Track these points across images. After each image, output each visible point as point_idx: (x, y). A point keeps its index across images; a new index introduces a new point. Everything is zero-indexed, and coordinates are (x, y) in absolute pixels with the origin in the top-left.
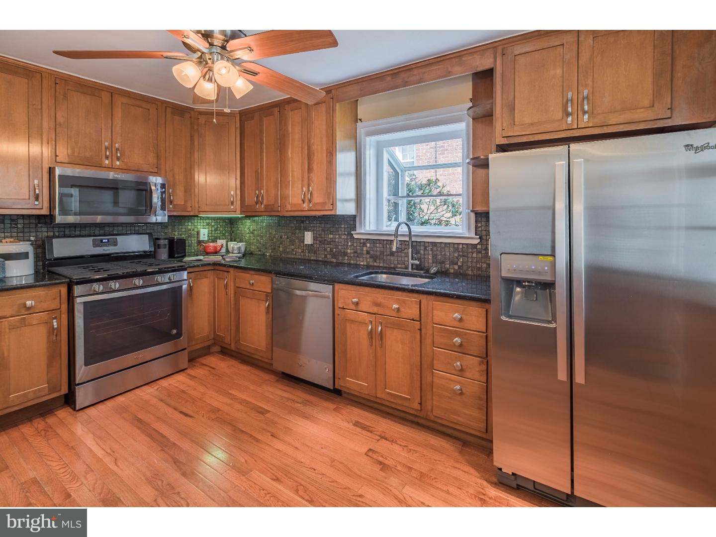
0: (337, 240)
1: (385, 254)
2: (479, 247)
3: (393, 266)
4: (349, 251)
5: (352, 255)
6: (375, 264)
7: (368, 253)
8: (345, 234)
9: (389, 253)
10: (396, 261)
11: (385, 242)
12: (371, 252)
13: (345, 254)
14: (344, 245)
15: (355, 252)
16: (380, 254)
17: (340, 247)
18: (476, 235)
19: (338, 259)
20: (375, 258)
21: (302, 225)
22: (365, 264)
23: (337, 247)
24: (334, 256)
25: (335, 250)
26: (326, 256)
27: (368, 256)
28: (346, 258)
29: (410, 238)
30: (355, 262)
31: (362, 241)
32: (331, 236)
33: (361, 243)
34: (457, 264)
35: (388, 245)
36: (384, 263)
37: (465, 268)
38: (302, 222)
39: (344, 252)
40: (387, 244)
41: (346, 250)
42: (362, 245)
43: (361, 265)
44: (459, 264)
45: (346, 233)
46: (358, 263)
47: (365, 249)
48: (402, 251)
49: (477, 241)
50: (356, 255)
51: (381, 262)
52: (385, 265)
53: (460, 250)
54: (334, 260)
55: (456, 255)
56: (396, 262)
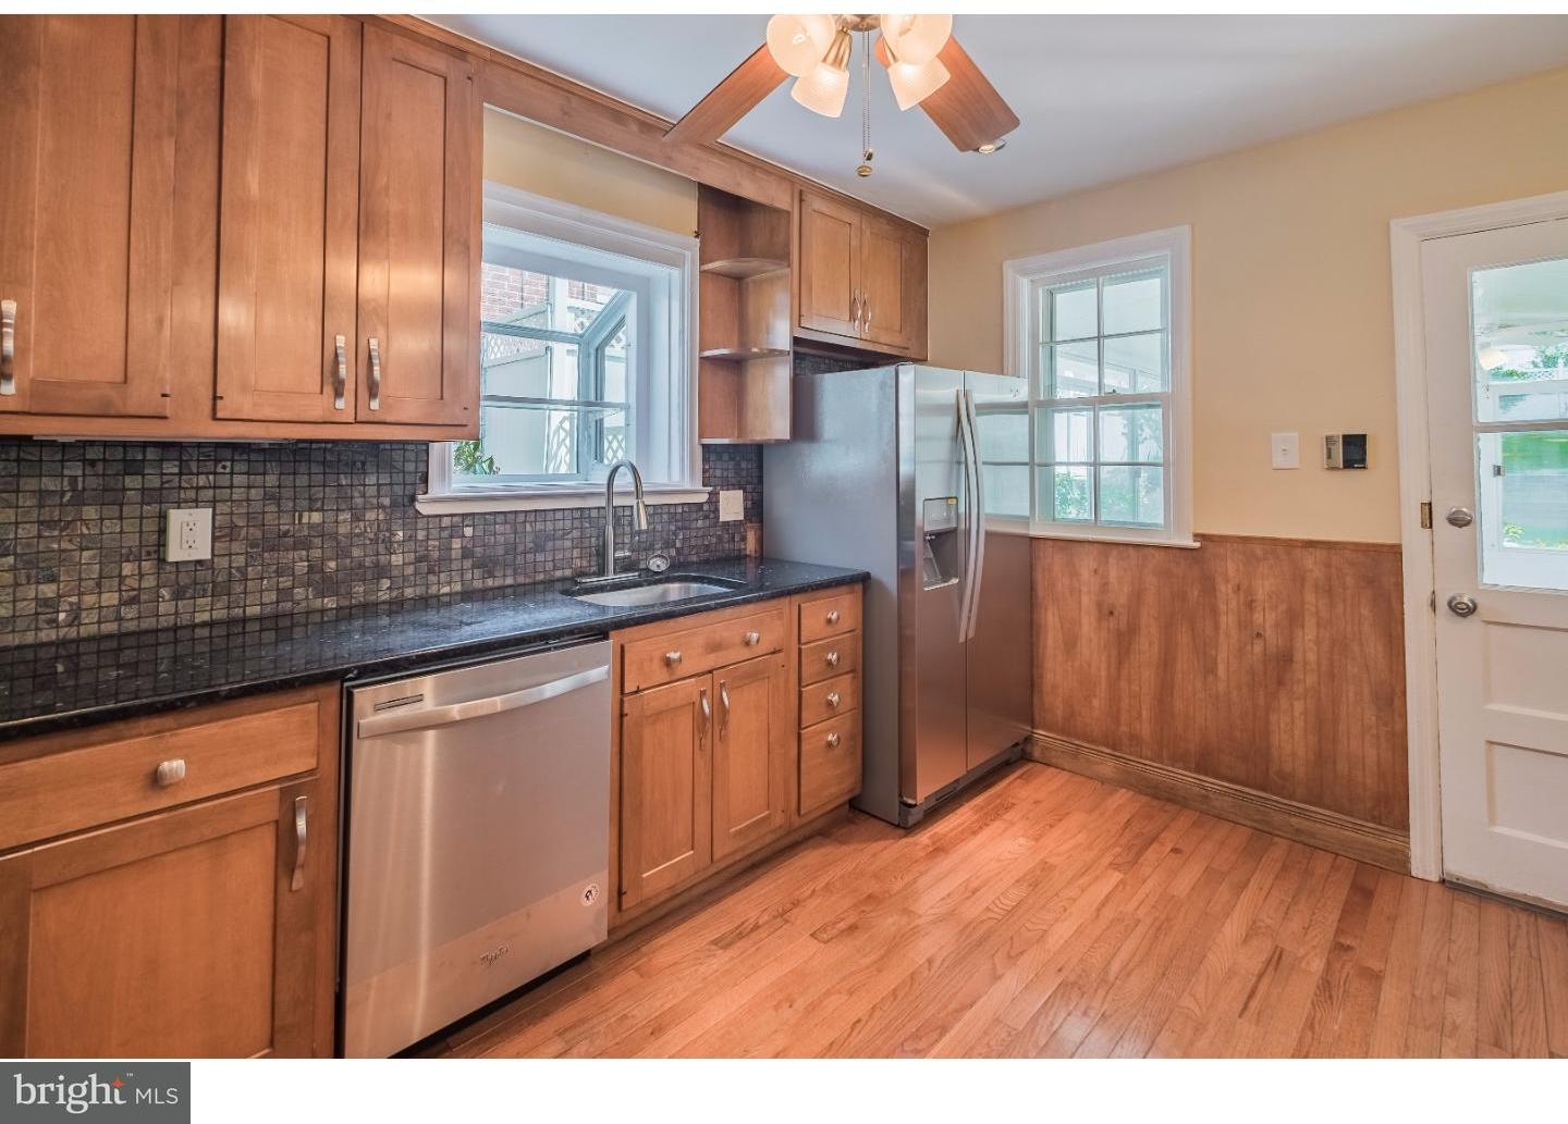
0: (343, 530)
1: (520, 548)
2: (706, 507)
3: (541, 577)
4: (397, 559)
5: (410, 570)
6: (490, 582)
7: (466, 553)
8: (380, 506)
9: (532, 545)
10: (551, 564)
11: (521, 518)
12: (479, 551)
13: (381, 571)
14: (375, 541)
15: (419, 560)
16: (506, 553)
17: (356, 552)
18: (704, 485)
19: (350, 594)
20: (487, 566)
21: (132, 482)
22: (458, 587)
23: (341, 553)
24: (327, 585)
25: (332, 564)
26: (284, 594)
27: (468, 563)
28: (386, 583)
29: (609, 500)
30: (420, 591)
31: (446, 522)
32: (316, 517)
33: (442, 529)
34: (674, 546)
35: (528, 525)
36: (515, 574)
37: (686, 552)
38: (132, 467)
39: (377, 565)
40: (525, 522)
41: (383, 559)
42: (445, 534)
43: (443, 595)
44: (678, 545)
45: (386, 501)
46: (433, 590)
47: (456, 544)
48: (564, 534)
49: (703, 498)
50: (424, 566)
51: (509, 572)
52: (521, 580)
53: (679, 517)
54: (330, 603)
55: (673, 528)
56: (549, 566)
